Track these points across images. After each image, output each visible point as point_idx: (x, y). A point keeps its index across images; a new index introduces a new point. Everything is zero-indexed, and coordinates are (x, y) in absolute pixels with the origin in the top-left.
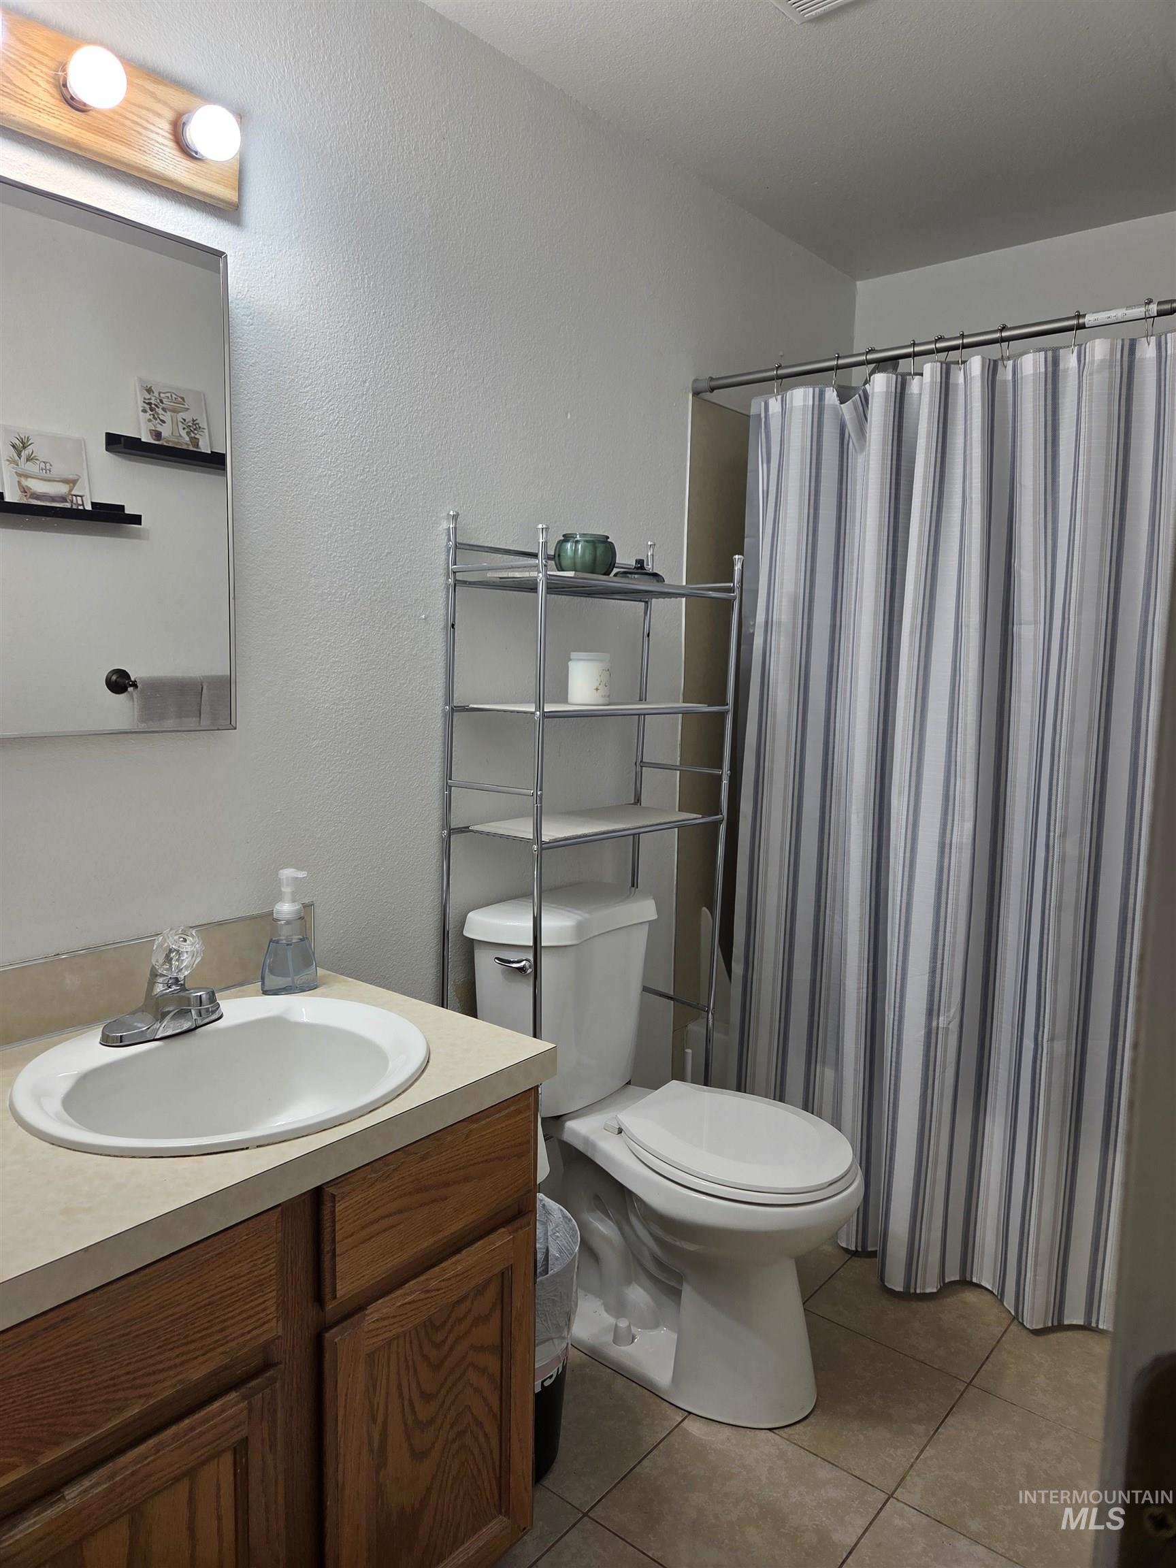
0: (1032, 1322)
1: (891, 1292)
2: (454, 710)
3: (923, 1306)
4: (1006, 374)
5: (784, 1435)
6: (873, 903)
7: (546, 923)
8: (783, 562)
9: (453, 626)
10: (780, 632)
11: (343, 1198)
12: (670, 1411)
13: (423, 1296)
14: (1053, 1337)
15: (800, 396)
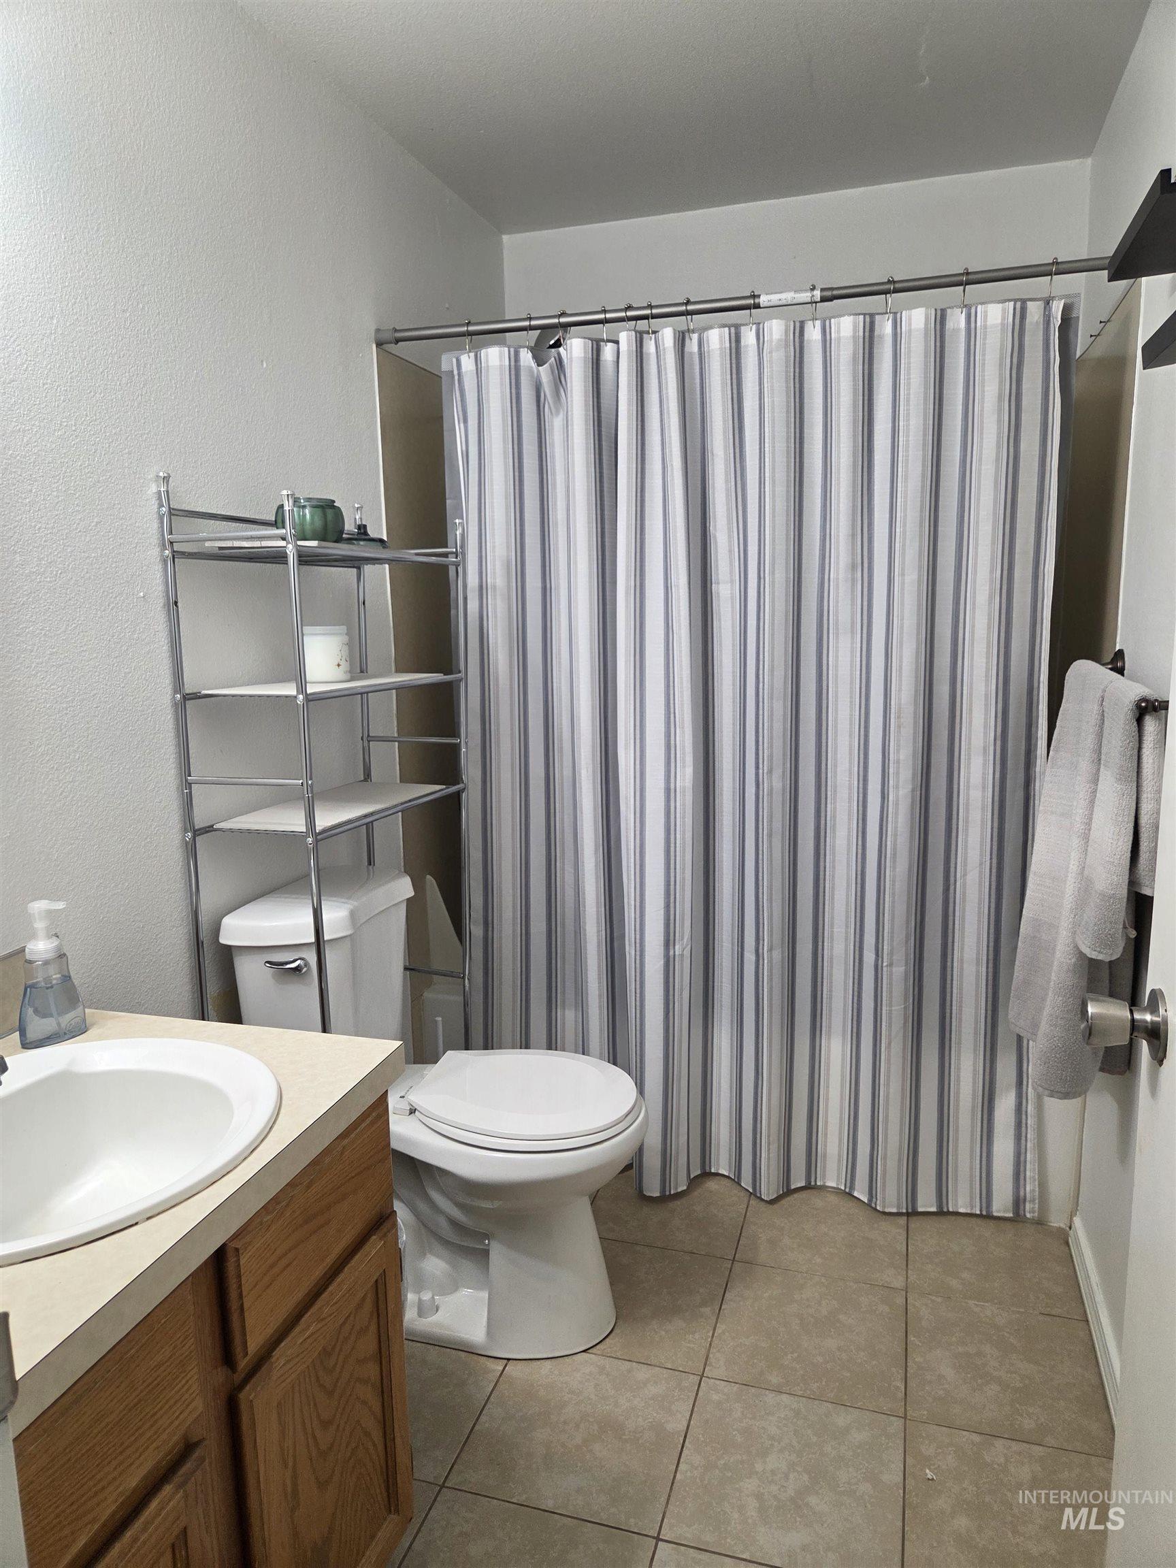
0: (768, 1194)
1: (651, 1200)
2: (187, 698)
3: (678, 1203)
4: (692, 346)
5: (599, 1352)
6: (606, 851)
7: (326, 916)
8: (493, 525)
9: (176, 603)
10: (495, 596)
11: (246, 1248)
12: (491, 1364)
13: (320, 1325)
14: (784, 1202)
15: (495, 356)
